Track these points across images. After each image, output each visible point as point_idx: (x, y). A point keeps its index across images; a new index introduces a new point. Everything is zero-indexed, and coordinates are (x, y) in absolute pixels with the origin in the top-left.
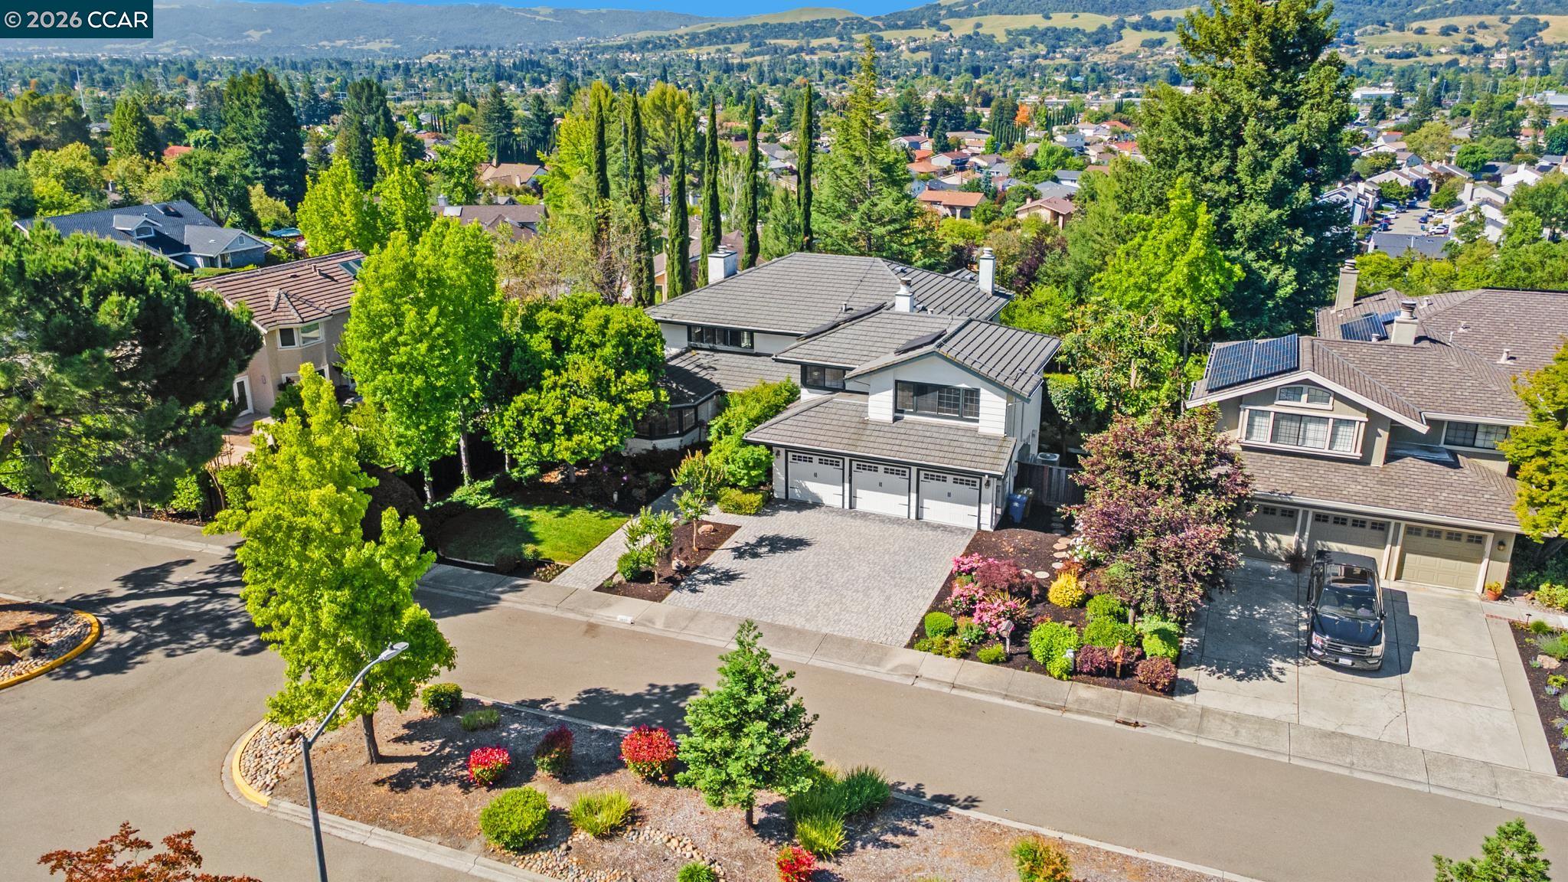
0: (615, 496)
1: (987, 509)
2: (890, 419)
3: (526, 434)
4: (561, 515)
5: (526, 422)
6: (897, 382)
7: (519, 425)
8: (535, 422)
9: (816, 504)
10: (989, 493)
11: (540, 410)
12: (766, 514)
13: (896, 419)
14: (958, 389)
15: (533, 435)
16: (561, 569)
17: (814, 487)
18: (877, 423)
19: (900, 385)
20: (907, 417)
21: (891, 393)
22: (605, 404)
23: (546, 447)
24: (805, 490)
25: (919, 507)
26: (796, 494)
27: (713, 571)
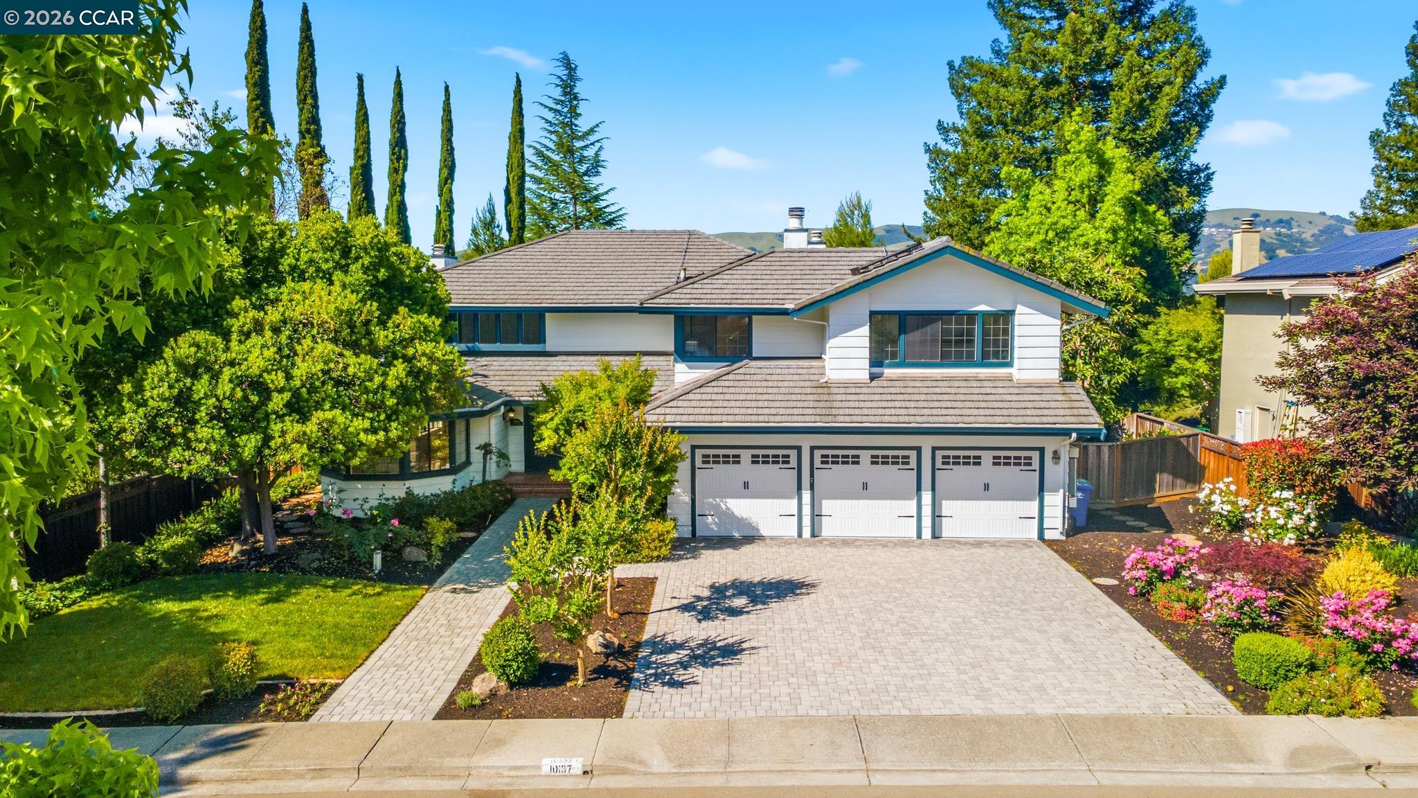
0: (378, 559)
1: (1055, 503)
2: (864, 375)
3: (202, 414)
4: (277, 599)
5: (201, 388)
6: (873, 314)
7: (183, 400)
8: (224, 387)
9: (751, 538)
10: (1057, 472)
11: (232, 364)
12: (680, 558)
13: (873, 377)
14: (975, 314)
15: (217, 416)
16: (325, 693)
17: (741, 507)
18: (846, 385)
19: (876, 318)
20: (888, 372)
21: (865, 330)
22: (367, 361)
23: (249, 444)
24: (729, 516)
25: (936, 516)
26: (710, 525)
27: (681, 646)
